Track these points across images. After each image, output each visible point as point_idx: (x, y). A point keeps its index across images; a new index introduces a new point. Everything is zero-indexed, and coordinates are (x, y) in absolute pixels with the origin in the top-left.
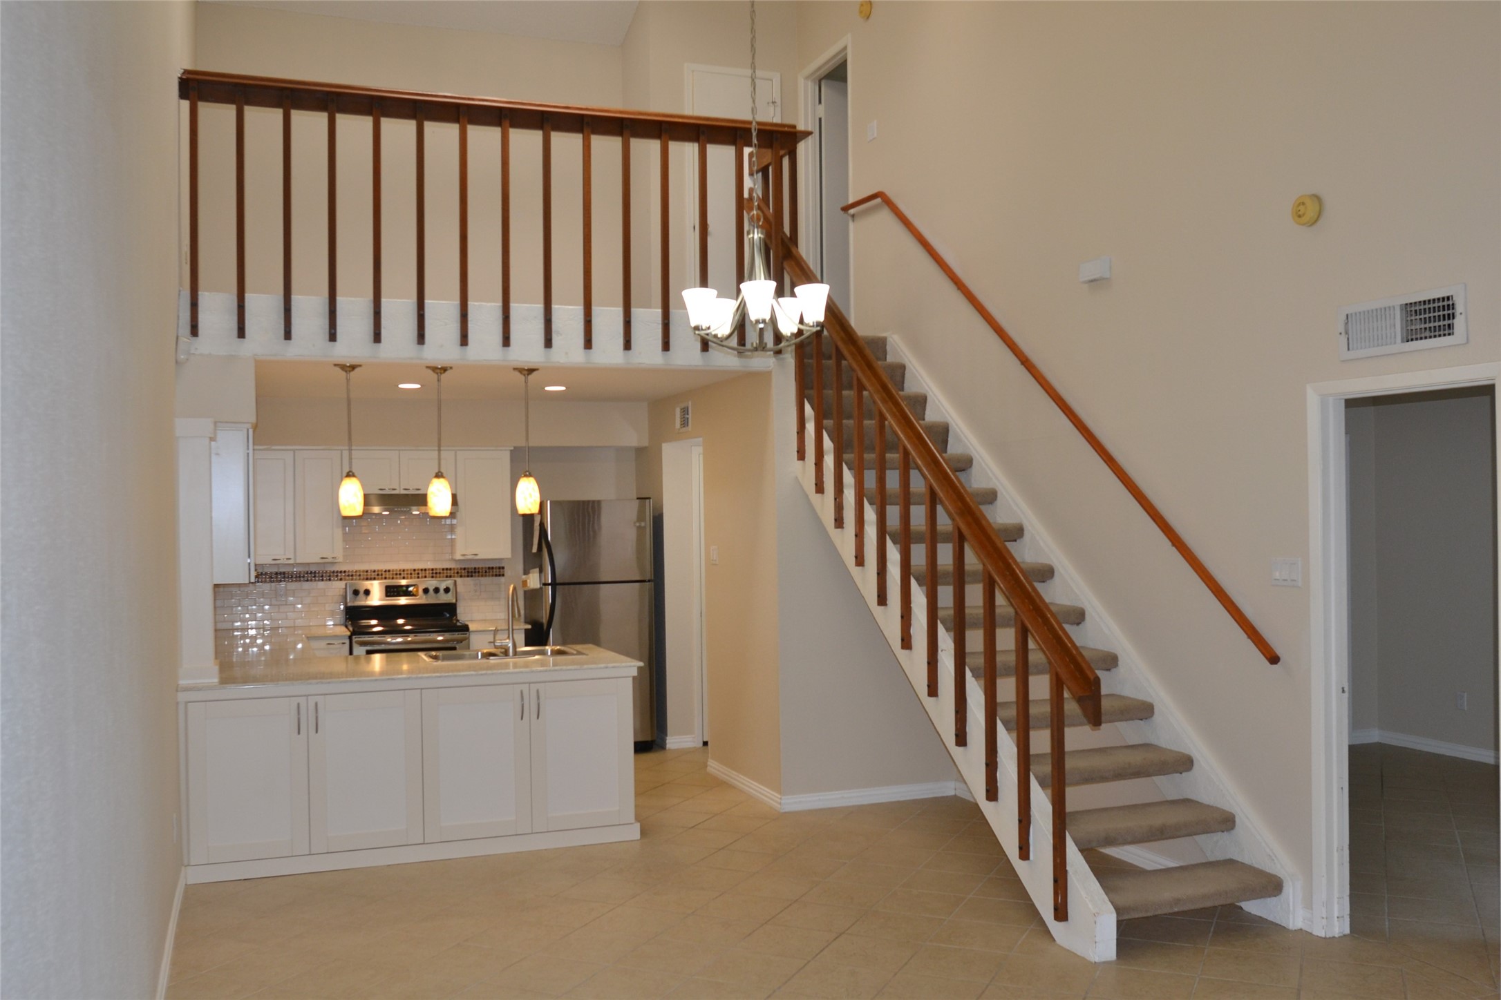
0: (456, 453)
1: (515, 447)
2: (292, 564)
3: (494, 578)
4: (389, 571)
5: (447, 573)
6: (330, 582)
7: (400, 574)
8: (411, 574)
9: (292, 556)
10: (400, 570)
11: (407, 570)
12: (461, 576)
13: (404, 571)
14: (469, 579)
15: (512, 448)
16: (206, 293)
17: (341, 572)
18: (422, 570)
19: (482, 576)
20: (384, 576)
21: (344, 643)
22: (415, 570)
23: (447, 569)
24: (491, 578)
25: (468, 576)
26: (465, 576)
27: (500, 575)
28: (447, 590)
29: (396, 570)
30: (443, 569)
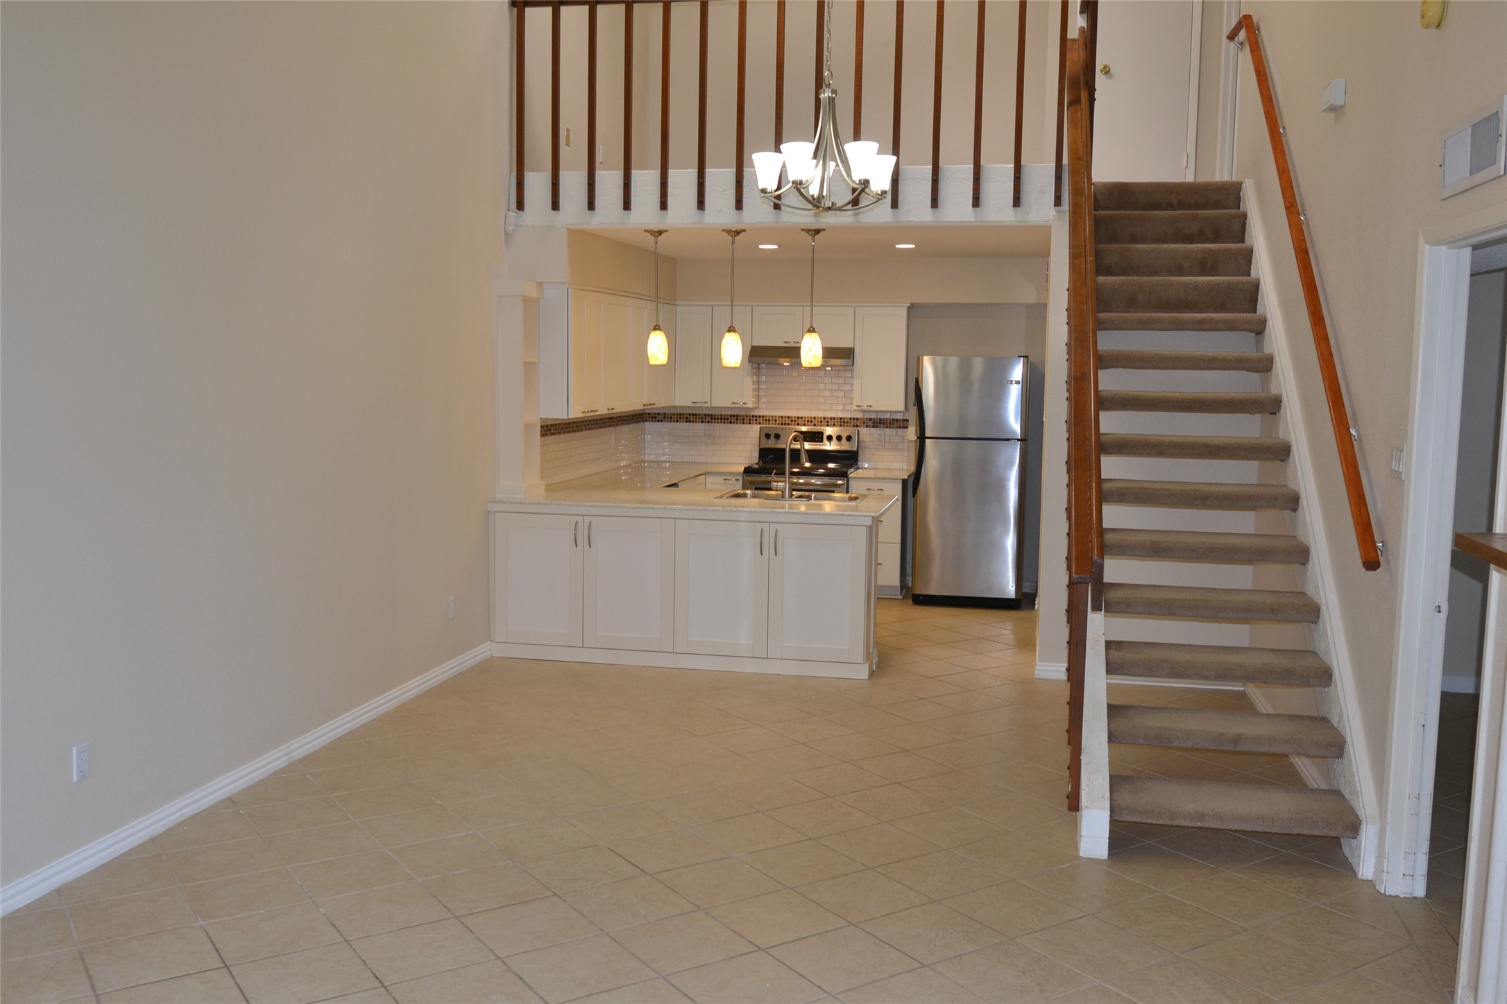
0: (855, 309)
1: (911, 304)
2: (708, 407)
3: (899, 430)
4: (802, 418)
5: (854, 422)
6: (750, 425)
7: (811, 421)
8: (821, 422)
9: (708, 401)
10: (811, 418)
11: (818, 418)
12: (867, 427)
13: (815, 418)
14: (875, 429)
15: (909, 305)
16: (530, 173)
17: (760, 417)
18: (831, 419)
19: (887, 427)
20: (797, 422)
21: (738, 480)
22: (824, 418)
23: (854, 419)
24: (895, 430)
25: (873, 427)
26: (870, 427)
27: (904, 428)
28: (849, 438)
29: (808, 417)
30: (851, 419)
